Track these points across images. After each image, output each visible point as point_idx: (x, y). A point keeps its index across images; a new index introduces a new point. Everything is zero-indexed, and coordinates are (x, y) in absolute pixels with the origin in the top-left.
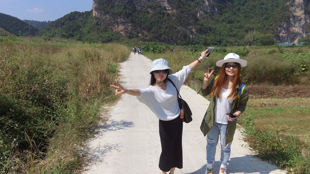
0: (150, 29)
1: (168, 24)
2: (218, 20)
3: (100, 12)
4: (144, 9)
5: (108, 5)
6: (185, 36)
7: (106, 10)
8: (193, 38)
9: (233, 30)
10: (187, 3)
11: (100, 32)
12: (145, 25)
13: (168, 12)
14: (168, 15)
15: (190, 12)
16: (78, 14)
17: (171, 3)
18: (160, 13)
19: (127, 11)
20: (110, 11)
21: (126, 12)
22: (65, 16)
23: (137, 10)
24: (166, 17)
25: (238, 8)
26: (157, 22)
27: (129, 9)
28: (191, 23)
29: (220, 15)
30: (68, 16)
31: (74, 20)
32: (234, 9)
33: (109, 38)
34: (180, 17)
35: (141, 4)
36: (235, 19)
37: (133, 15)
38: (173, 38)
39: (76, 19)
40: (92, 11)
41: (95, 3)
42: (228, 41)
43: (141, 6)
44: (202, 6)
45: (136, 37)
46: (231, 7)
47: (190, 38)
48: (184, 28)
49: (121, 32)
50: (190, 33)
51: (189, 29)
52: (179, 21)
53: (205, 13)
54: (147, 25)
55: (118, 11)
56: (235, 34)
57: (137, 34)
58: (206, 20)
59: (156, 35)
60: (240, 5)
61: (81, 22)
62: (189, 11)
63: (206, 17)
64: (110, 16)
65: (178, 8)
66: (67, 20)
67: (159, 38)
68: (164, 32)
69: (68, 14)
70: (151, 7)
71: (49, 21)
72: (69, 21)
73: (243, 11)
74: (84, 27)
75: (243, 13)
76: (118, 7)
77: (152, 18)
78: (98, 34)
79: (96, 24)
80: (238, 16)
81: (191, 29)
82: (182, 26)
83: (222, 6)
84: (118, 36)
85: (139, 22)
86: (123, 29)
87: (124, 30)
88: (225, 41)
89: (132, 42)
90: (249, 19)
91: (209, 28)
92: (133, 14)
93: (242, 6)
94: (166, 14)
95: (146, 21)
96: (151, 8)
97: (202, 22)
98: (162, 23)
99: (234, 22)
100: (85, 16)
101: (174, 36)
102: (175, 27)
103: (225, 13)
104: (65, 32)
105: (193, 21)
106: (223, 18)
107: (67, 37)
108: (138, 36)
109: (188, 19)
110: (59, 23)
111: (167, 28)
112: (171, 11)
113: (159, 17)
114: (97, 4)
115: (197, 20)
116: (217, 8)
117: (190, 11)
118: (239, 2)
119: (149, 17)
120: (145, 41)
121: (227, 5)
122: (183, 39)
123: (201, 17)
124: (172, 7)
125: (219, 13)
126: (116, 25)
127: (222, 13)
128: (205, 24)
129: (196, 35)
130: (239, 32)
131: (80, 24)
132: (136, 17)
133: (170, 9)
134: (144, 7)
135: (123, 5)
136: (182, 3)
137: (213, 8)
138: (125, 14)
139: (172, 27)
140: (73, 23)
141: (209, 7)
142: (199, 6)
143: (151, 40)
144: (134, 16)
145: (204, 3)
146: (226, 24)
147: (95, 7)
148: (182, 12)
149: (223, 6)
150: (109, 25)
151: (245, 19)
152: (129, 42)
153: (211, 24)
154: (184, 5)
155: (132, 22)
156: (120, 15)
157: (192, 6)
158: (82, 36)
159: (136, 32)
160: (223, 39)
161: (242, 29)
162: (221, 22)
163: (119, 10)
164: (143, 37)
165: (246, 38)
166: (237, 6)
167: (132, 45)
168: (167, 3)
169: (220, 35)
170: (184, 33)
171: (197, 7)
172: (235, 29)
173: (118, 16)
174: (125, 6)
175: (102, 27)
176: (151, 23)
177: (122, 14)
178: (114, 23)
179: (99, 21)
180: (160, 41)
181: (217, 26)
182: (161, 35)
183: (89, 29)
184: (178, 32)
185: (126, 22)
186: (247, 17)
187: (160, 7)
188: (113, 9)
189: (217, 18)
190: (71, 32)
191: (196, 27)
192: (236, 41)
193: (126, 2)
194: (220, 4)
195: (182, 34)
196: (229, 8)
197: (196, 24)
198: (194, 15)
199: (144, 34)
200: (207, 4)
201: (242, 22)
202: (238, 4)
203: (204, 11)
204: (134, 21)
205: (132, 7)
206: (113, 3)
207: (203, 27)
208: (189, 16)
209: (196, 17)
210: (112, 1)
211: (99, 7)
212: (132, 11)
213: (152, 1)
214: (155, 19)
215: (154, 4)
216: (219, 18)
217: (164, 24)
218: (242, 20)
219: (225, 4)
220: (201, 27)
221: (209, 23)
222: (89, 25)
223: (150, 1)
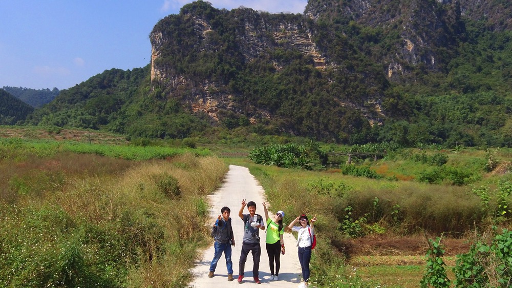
0: (277, 106)
1: (318, 95)
2: (439, 85)
3: (166, 70)
4: (264, 63)
5: (184, 56)
6: (359, 123)
7: (179, 65)
8: (377, 127)
9: (477, 109)
10: (364, 47)
11: (165, 115)
12: (265, 98)
13: (318, 67)
14: (319, 74)
15: (369, 68)
16: (119, 74)
17: (326, 48)
18: (300, 71)
19: (226, 68)
20: (188, 68)
21: (223, 71)
22: (91, 80)
23: (248, 66)
24: (314, 80)
25: (488, 57)
26: (291, 92)
27: (229, 63)
28: (372, 92)
29: (443, 72)
30: (99, 80)
31: (110, 87)
32: (478, 59)
33: (183, 126)
34: (347, 79)
35: (256, 51)
36: (481, 83)
37: (239, 76)
38: (329, 127)
39: (115, 86)
40: (148, 68)
41: (157, 50)
42: (463, 133)
43: (256, 56)
44: (399, 54)
45: (244, 125)
46: (469, 55)
47: (369, 128)
48: (355, 104)
50: (370, 116)
51: (367, 107)
52: (344, 88)
53: (407, 68)
54: (269, 99)
55: (204, 68)
56: (482, 119)
57: (246, 118)
58: (408, 85)
59: (290, 120)
60: (494, 49)
61: (123, 92)
62: (366, 65)
63: (410, 78)
64: (187, 80)
65: (341, 58)
66: (95, 88)
67: (296, 127)
68: (309, 113)
69: (98, 76)
70: (278, 58)
71: (56, 89)
72: (99, 90)
73: (500, 63)
74: (130, 103)
75: (501, 68)
76: (205, 58)
77: (280, 83)
78: (160, 119)
79: (157, 97)
80: (488, 73)
81: (373, 105)
82: (351, 99)
83: (447, 53)
84: (204, 121)
85: (251, 92)
86: (216, 106)
87: (216, 110)
88: (454, 133)
89: (235, 135)
91: (417, 102)
92: (239, 74)
93: (498, 51)
94: (313, 74)
95: (266, 90)
96: (278, 61)
97: (397, 89)
98: (303, 93)
99: (479, 88)
100: (132, 79)
101: (331, 122)
102: (335, 102)
103: (456, 67)
104: (90, 114)
105: (376, 88)
106: (449, 79)
107: (94, 124)
108: (247, 123)
109: (364, 83)
110: (79, 94)
111: (314, 104)
112: (324, 67)
113: (296, 79)
114: (159, 53)
115: (386, 84)
116: (435, 57)
117: (371, 65)
118: (491, 42)
119: (274, 81)
120: (265, 134)
121: (460, 49)
122: (353, 129)
123: (397, 77)
124: (327, 57)
125: (440, 68)
126: (199, 98)
127: (448, 67)
128: (406, 94)
129: (384, 120)
130: (491, 112)
131: (123, 95)
132: (246, 81)
133: (322, 61)
134: (264, 59)
135: (216, 54)
136: (350, 49)
137: (425, 57)
138: (221, 75)
139: (328, 102)
140: (108, 93)
141: (416, 55)
142: (392, 53)
143: (278, 132)
144: (241, 78)
145: (403, 46)
146: (459, 93)
147: (157, 59)
148: (351, 68)
149: (450, 51)
150: (184, 98)
151: (506, 80)
152: (229, 136)
153: (420, 94)
154: (355, 52)
155: (236, 91)
156: (209, 77)
157: (375, 55)
158: (124, 122)
159: (243, 113)
160: (452, 128)
161: (499, 107)
162: (446, 90)
163: (208, 65)
164: (260, 125)
165: (507, 126)
166: (485, 50)
167: (234, 143)
168: (315, 49)
169: (443, 119)
170: (355, 115)
171: (386, 55)
172: (481, 104)
173: (205, 79)
174: (220, 57)
175: (169, 104)
176: (279, 94)
177: (214, 74)
178: (196, 95)
179: (163, 90)
180: (299, 134)
181: (437, 100)
182: (300, 120)
183: (141, 107)
184: (341, 113)
185: (223, 92)
187: (300, 57)
188: (194, 65)
189: (435, 80)
190: (103, 114)
191: (383, 101)
192: (483, 134)
193: (225, 48)
194: (443, 47)
195: (349, 118)
196: (466, 55)
197: (383, 95)
198: (378, 74)
199: (261, 118)
200: (411, 48)
201: (498, 88)
202: (487, 46)
203: (402, 64)
204: (240, 89)
205: (237, 58)
206: (195, 52)
207: (400, 102)
208: (366, 76)
209: (384, 77)
210: (192, 46)
211: (165, 59)
212: (237, 68)
213: (282, 45)
214: (288, 84)
215: (286, 51)
216: (441, 81)
217: (309, 94)
218: (498, 84)
219: (455, 47)
220: (396, 101)
221: (415, 92)
222: (142, 98)
223: (276, 44)
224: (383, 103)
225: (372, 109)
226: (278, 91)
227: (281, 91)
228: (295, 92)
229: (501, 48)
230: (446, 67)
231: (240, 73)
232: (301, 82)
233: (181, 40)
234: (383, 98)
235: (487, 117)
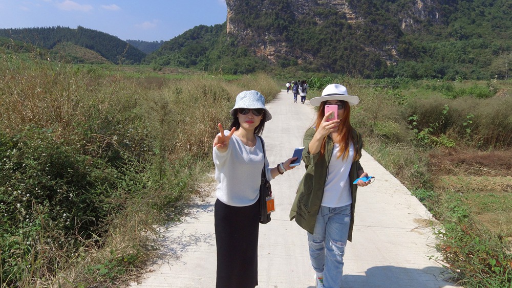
0: (318, 51)
1: (349, 42)
2: (441, 34)
3: (238, 25)
4: (309, 19)
5: (251, 14)
6: (379, 63)
7: (247, 21)
8: (392, 66)
9: (470, 52)
10: (384, 6)
11: (237, 58)
12: (309, 45)
13: (349, 21)
14: (350, 27)
15: (388, 21)
16: (204, 29)
17: (356, 7)
18: (336, 25)
19: (281, 23)
20: (253, 23)
21: (279, 25)
22: (185, 34)
23: (297, 21)
24: (346, 31)
25: (480, 12)
26: (329, 40)
27: (283, 19)
28: (390, 39)
29: (444, 24)
30: (191, 33)
31: (198, 38)
32: (473, 14)
33: (250, 66)
34: (371, 30)
35: (303, 10)
36: (474, 32)
37: (290, 29)
38: (357, 66)
39: (202, 37)
40: (225, 24)
42: (459, 70)
43: (303, 14)
44: (411, 11)
45: (294, 65)
46: (466, 10)
47: (386, 67)
48: (376, 49)
49: (269, 57)
50: (388, 58)
51: (386, 51)
52: (369, 37)
53: (417, 21)
54: (312, 45)
55: (265, 23)
56: (473, 59)
57: (295, 60)
58: (417, 34)
59: (327, 61)
60: (486, 6)
61: (208, 42)
62: (386, 19)
63: (418, 29)
64: (253, 32)
65: (367, 14)
66: (188, 39)
67: (332, 66)
68: (341, 56)
69: (190, 30)
70: (320, 15)
71: (162, 41)
72: (191, 41)
73: (490, 17)
74: (212, 50)
75: (490, 20)
76: (266, 16)
77: (321, 34)
78: (233, 61)
79: (231, 45)
80: (480, 25)
81: (390, 50)
82: (373, 45)
83: (449, 9)
84: (265, 63)
85: (299, 41)
86: (274, 51)
87: (274, 54)
88: (451, 70)
89: (287, 72)
90: (501, 31)
91: (423, 48)
93: (489, 7)
94: (345, 26)
95: (310, 39)
96: (320, 17)
97: (409, 37)
98: (338, 41)
99: (472, 36)
100: (214, 32)
101: (358, 62)
102: (361, 47)
103: (455, 20)
104: (184, 58)
105: (393, 37)
106: (449, 29)
107: (187, 65)
108: (296, 64)
109: (384, 33)
110: (177, 44)
111: (346, 49)
112: (354, 21)
113: (333, 31)
114: (233, 12)
115: (400, 34)
116: (439, 13)
117: (389, 19)
119: (317, 32)
120: (309, 71)
121: (458, 6)
122: (375, 68)
123: (409, 29)
124: (357, 14)
125: (442, 21)
126: (261, 45)
127: (449, 21)
128: (415, 41)
129: (398, 61)
130: (481, 54)
131: (207, 44)
132: (295, 32)
133: (352, 16)
134: (309, 15)
135: (274, 12)
136: (374, 7)
137: (431, 13)
138: (277, 28)
139: (356, 47)
140: (197, 43)
141: (424, 11)
142: (406, 10)
143: (319, 70)
144: (292, 30)
145: (414, 4)
146: (456, 40)
147: (231, 17)
148: (374, 22)
149: (451, 8)
150: (251, 45)
151: (494, 30)
152: (282, 73)
153: (426, 41)
154: (378, 9)
155: (288, 40)
156: (268, 30)
157: (392, 12)
158: (208, 63)
159: (293, 56)
160: (449, 67)
161: (487, 50)
162: (446, 38)
163: (268, 20)
164: (305, 65)
165: (494, 64)
166: (478, 7)
167: (286, 78)
168: (348, 7)
169: (443, 60)
170: (376, 57)
171: (401, 12)
172: (473, 49)
173: (266, 31)
174: (277, 14)
175: (240, 50)
176: (320, 42)
177: (272, 28)
178: (259, 43)
179: (236, 40)
180: (334, 71)
181: (439, 45)
182: (335, 61)
183: (220, 52)
184: (366, 56)
185: (279, 41)
186: (498, 27)
187: (336, 14)
188: (257, 20)
189: (438, 31)
190: (193, 58)
191: (398, 46)
192: (474, 71)
193: (280, 8)
194: (446, 5)
195: (372, 59)
196: (463, 11)
197: (398, 42)
198: (395, 26)
199: (306, 60)
200: (421, 6)
201: (487, 36)
202: (480, 3)
203: (413, 18)
204: (292, 38)
205: (289, 15)
206: (259, 11)
207: (410, 47)
208: (386, 28)
209: (399, 28)
210: (256, 7)
211: (237, 17)
212: (289, 23)
213: (323, 5)
214: (326, 34)
215: (325, 9)
216: (443, 31)
217: (342, 42)
218: (487, 33)
219: (455, 5)
220: (407, 46)
221: (422, 40)
222: (221, 46)
223: (318, 4)
224: (397, 48)
225: (389, 52)
226: (319, 40)
227: (321, 40)
228: (332, 40)
229: (491, 5)
230: (447, 20)
231: (291, 26)
232: (336, 33)
233: (249, 3)
234: (398, 44)
235: (477, 58)
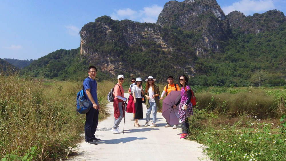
0: (144, 68)
1: (164, 63)
2: (220, 58)
3: (88, 50)
4: (137, 47)
5: (97, 43)
7: (95, 47)
8: (192, 78)
9: (238, 70)
10: (185, 40)
12: (138, 64)
13: (163, 49)
14: (164, 53)
15: (188, 50)
16: (64, 52)
17: (167, 40)
18: (155, 51)
19: (118, 49)
20: (99, 49)
22: (50, 55)
23: (129, 48)
24: (161, 56)
25: (242, 45)
26: (150, 61)
27: (120, 47)
28: (189, 61)
29: (222, 53)
30: (54, 55)
31: (59, 58)
32: (238, 46)
34: (177, 55)
35: (133, 41)
36: (239, 58)
37: (125, 53)
39: (62, 58)
40: (79, 49)
41: (84, 40)
42: (232, 81)
43: (133, 43)
44: (201, 44)
46: (234, 44)
48: (181, 67)
49: (110, 72)
50: (189, 73)
51: (187, 69)
52: (176, 59)
53: (205, 50)
54: (140, 64)
55: (108, 49)
56: (241, 74)
57: (128, 74)
58: (206, 58)
60: (245, 42)
61: (66, 61)
62: (186, 49)
63: (206, 55)
64: (99, 55)
65: (174, 45)
66: (52, 59)
68: (159, 72)
69: (53, 53)
70: (144, 44)
71: (32, 60)
72: (54, 60)
73: (248, 49)
74: (70, 66)
76: (108, 44)
77: (145, 57)
79: (84, 63)
80: (243, 53)
81: (190, 68)
82: (179, 64)
83: (224, 43)
84: (107, 75)
85: (131, 61)
86: (114, 68)
87: (113, 70)
88: (228, 81)
90: (255, 57)
91: (210, 67)
93: (247, 43)
94: (161, 52)
95: (138, 60)
96: (144, 46)
97: (201, 60)
98: (156, 62)
99: (238, 60)
100: (71, 54)
102: (172, 66)
103: (228, 50)
104: (49, 72)
105: (191, 60)
106: (225, 56)
107: (51, 77)
108: (129, 76)
109: (185, 57)
110: (43, 62)
111: (162, 67)
112: (166, 49)
113: (153, 55)
114: (85, 41)
115: (196, 58)
116: (218, 45)
117: (188, 48)
118: (243, 39)
119: (142, 56)
121: (229, 42)
123: (201, 55)
124: (168, 45)
125: (220, 51)
126: (105, 64)
127: (224, 50)
128: (205, 63)
129: (195, 75)
130: (244, 71)
131: (66, 62)
132: (128, 56)
133: (165, 46)
134: (137, 45)
135: (113, 42)
136: (179, 40)
137: (214, 45)
138: (116, 52)
139: (168, 66)
140: (58, 61)
141: (210, 44)
142: (198, 43)
145: (203, 40)
146: (229, 62)
147: (83, 44)
148: (179, 50)
149: (225, 43)
151: (251, 57)
153: (211, 62)
154: (181, 42)
155: (123, 60)
156: (110, 53)
157: (190, 44)
158: (67, 75)
159: (127, 71)
160: (227, 79)
161: (248, 69)
162: (223, 61)
163: (110, 47)
165: (252, 77)
166: (241, 43)
168: (162, 40)
169: (222, 75)
170: (181, 72)
171: (195, 44)
172: (240, 68)
173: (108, 54)
174: (115, 43)
176: (145, 62)
177: (112, 52)
178: (103, 62)
179: (87, 60)
181: (219, 65)
183: (76, 68)
185: (117, 61)
186: (253, 55)
187: (155, 44)
188: (102, 47)
189: (218, 56)
190: (55, 72)
191: (195, 66)
192: (241, 82)
193: (117, 39)
194: (222, 41)
195: (179, 74)
196: (232, 45)
197: (195, 63)
198: (192, 53)
199: (136, 74)
200: (207, 41)
201: (247, 60)
202: (242, 40)
203: (203, 48)
204: (126, 60)
205: (124, 44)
206: (103, 41)
207: (202, 66)
208: (186, 54)
209: (195, 54)
210: (101, 38)
211: (87, 44)
212: (124, 49)
213: (146, 38)
214: (149, 57)
215: (148, 41)
216: (221, 57)
217: (159, 62)
218: (247, 58)
219: (227, 41)
220: (200, 66)
221: (209, 62)
222: (76, 63)
223: (143, 38)
225: (189, 69)
226: (144, 61)
228: (152, 61)
229: (248, 42)
231: (125, 51)
232: (155, 56)
233: (96, 35)
234: (195, 64)
235: (242, 73)
